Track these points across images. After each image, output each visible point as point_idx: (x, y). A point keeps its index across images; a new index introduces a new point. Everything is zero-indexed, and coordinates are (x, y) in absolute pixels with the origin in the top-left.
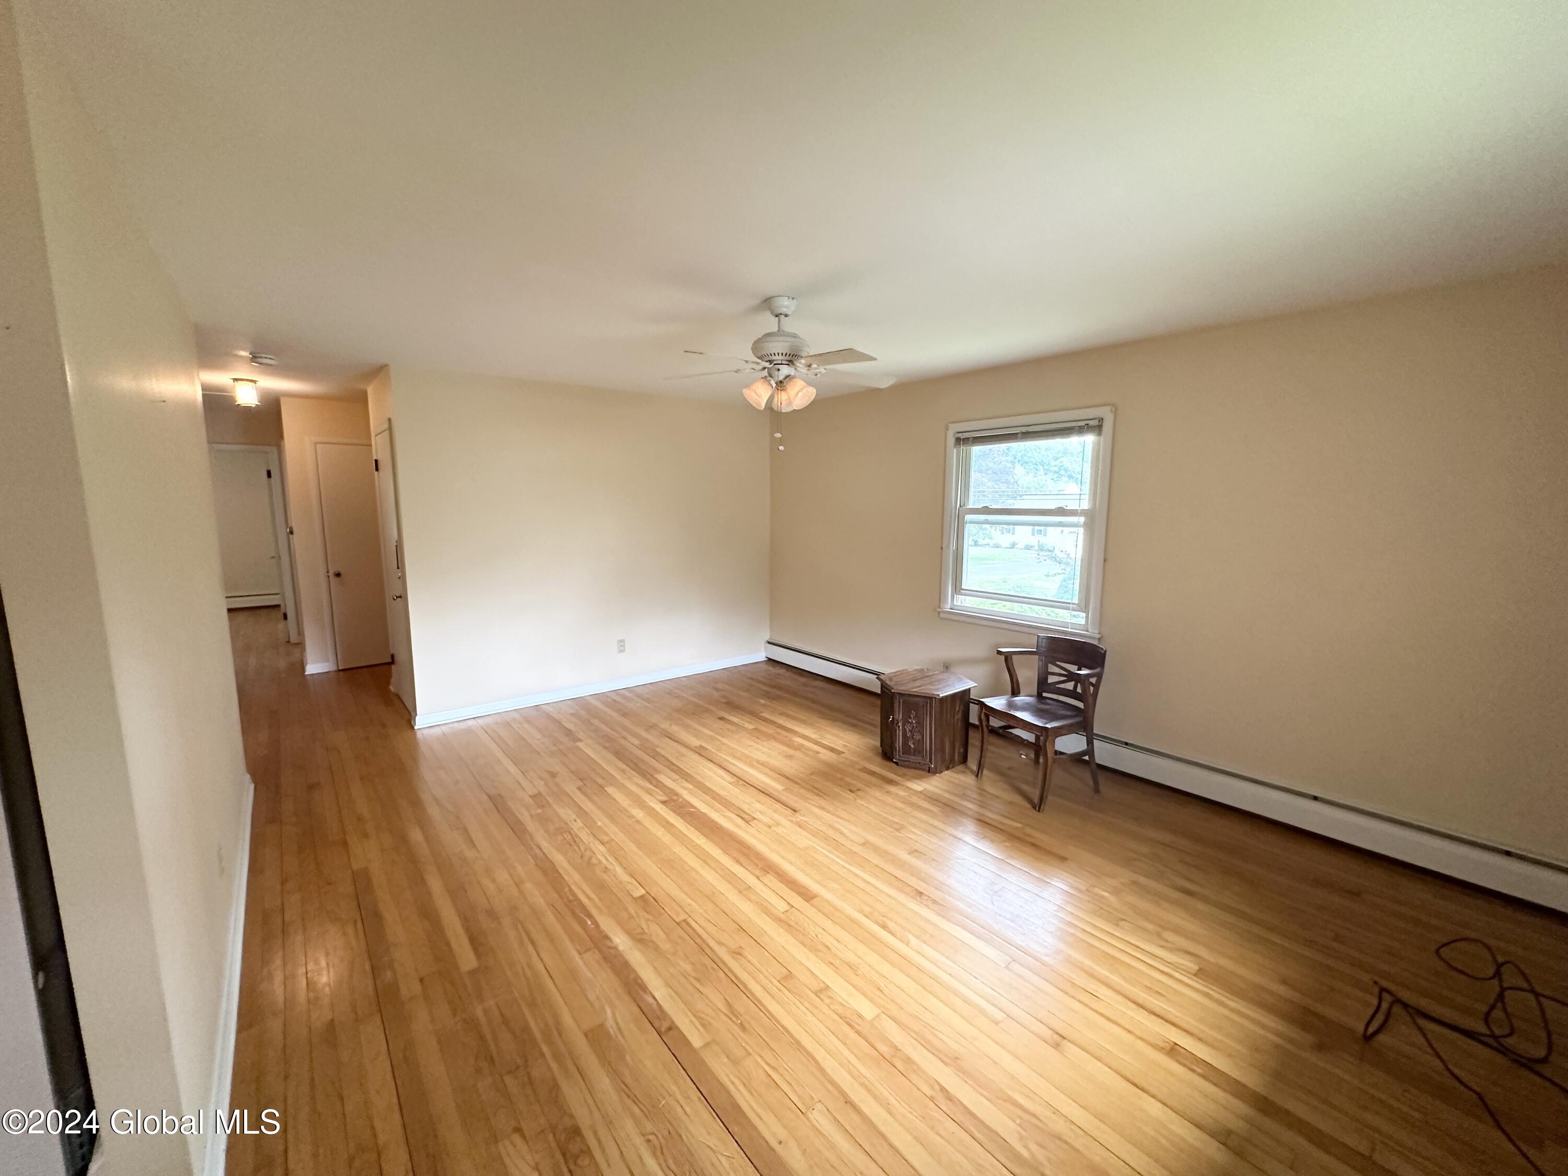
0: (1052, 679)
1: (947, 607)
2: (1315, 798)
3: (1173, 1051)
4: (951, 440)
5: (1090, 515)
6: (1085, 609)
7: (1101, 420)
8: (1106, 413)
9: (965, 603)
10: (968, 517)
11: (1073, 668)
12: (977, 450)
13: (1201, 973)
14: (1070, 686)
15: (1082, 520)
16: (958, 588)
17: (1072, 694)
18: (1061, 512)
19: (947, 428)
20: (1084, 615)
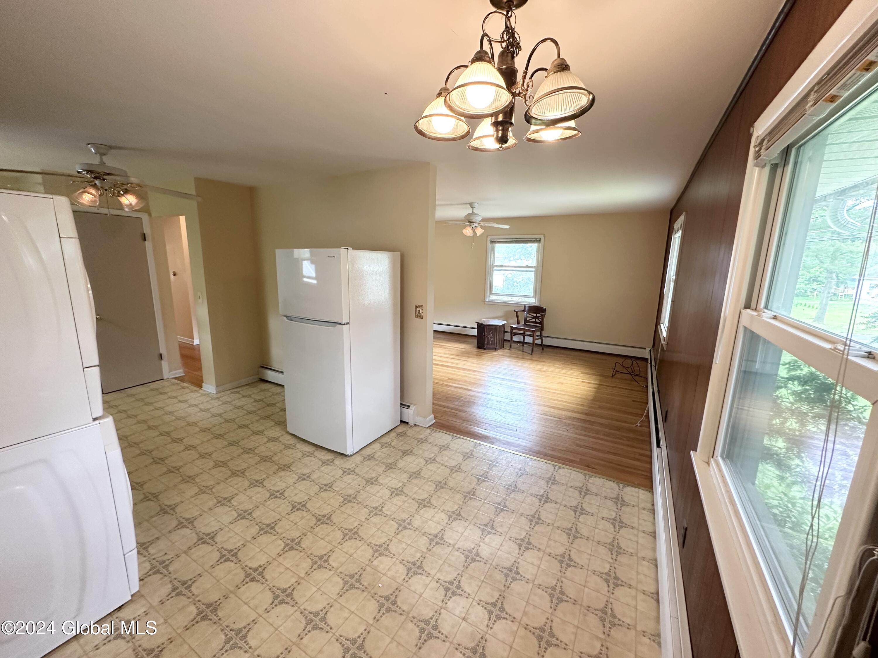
0: (528, 319)
1: (487, 300)
2: (595, 343)
3: (582, 382)
4: (489, 242)
5: (537, 268)
6: (535, 298)
7: (540, 239)
8: (542, 236)
9: (493, 298)
10: (495, 268)
11: (535, 315)
12: (497, 245)
13: (582, 373)
14: (534, 320)
15: (534, 269)
16: (491, 293)
17: (535, 322)
18: (527, 267)
19: (487, 237)
20: (534, 299)
